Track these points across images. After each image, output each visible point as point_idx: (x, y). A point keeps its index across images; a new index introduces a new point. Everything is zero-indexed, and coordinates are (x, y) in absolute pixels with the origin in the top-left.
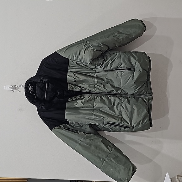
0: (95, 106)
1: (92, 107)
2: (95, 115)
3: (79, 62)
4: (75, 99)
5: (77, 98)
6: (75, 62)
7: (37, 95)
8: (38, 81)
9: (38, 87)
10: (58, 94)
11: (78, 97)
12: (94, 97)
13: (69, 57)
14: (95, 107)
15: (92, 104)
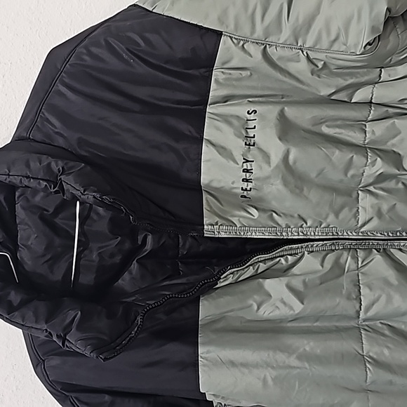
0: (367, 310)
1: (352, 312)
2: (377, 363)
3: (284, 46)
4: (251, 271)
5: (262, 267)
6: (256, 51)
7: (23, 254)
8: (33, 183)
9: (31, 208)
10: (149, 247)
11: (264, 261)
12: (356, 258)
13: (221, 21)
14: (370, 314)
15: (349, 298)
